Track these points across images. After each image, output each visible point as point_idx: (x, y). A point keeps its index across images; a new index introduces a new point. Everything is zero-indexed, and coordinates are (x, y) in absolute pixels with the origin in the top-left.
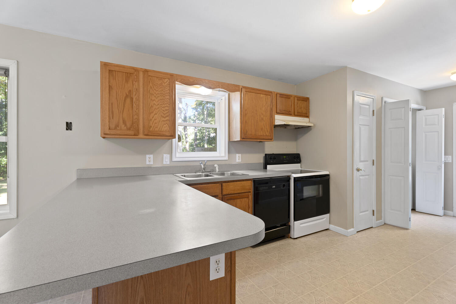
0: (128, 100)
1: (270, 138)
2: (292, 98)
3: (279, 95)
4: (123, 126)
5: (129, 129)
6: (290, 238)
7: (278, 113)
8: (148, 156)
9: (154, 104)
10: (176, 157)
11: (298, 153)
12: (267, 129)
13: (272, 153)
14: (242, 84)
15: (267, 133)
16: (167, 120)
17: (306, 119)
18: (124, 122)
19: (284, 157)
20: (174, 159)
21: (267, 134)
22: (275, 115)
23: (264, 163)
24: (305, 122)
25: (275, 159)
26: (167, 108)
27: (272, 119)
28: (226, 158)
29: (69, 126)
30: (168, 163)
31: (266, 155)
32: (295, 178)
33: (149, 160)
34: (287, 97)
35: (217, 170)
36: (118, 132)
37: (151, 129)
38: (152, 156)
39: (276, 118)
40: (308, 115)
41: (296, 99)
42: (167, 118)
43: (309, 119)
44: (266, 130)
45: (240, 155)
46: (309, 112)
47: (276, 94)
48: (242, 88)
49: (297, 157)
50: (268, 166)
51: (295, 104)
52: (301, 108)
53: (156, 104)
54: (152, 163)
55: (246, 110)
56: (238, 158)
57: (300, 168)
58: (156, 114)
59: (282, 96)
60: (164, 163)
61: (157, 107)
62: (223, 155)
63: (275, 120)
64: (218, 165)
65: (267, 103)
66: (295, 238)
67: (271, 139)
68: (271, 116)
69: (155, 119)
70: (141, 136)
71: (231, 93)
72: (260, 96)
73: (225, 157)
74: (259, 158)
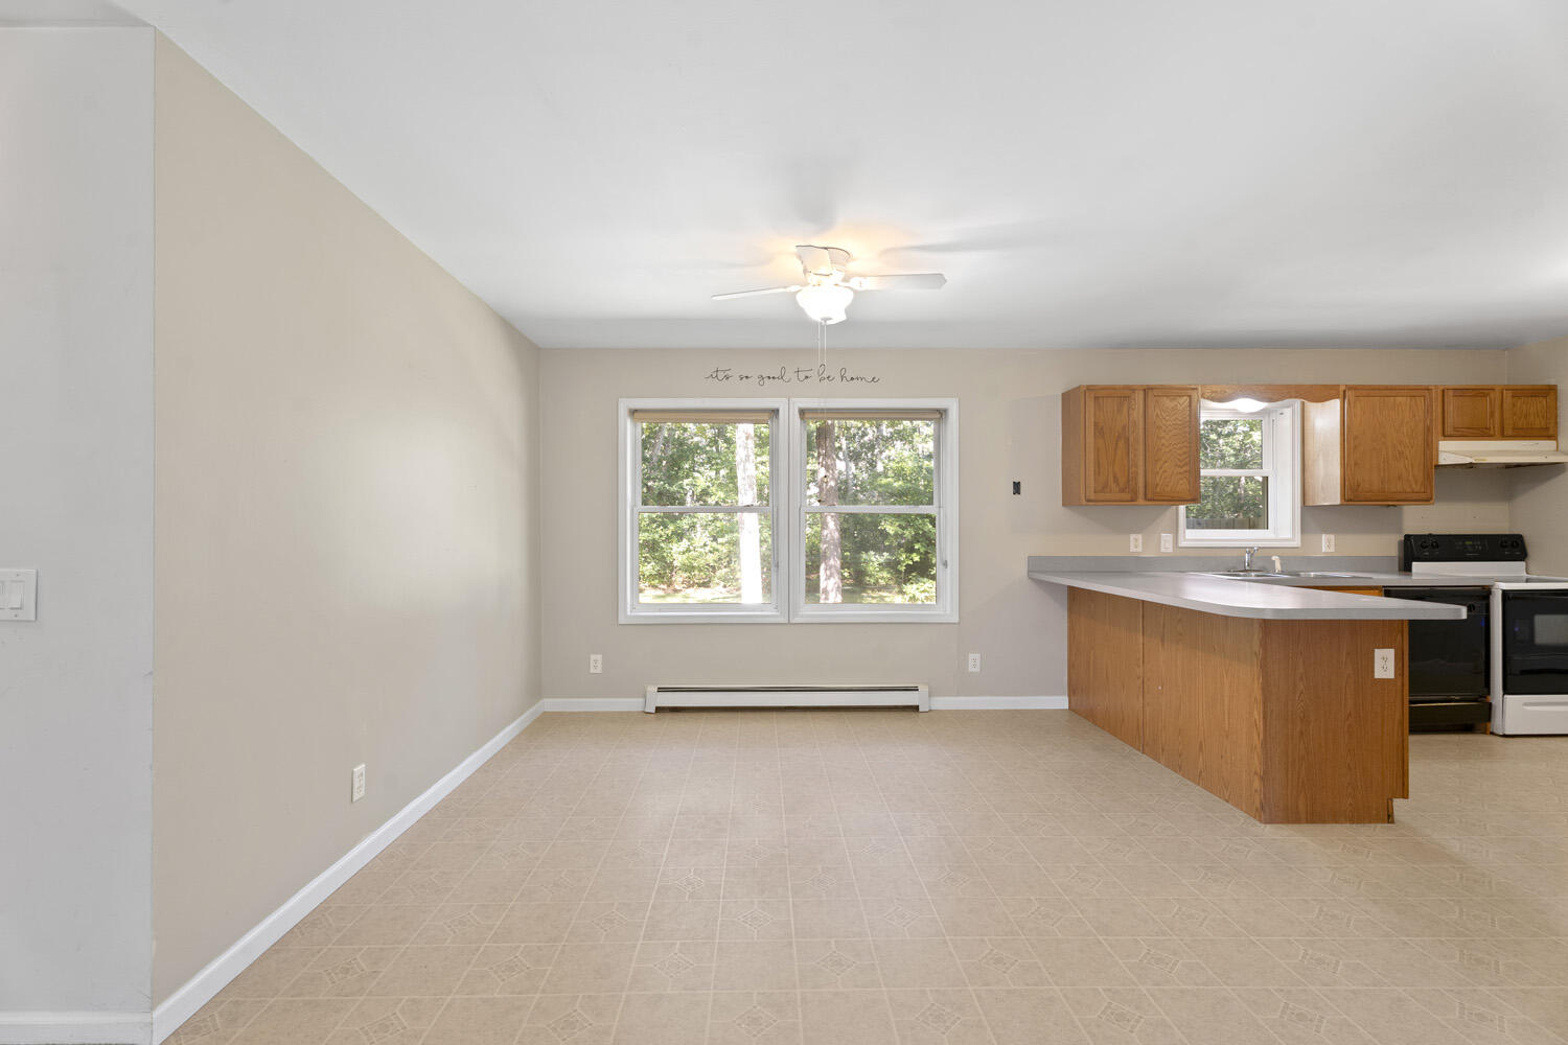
0: (1121, 444)
1: (1423, 496)
2: (1496, 396)
3: (1451, 393)
4: (1113, 486)
5: (1122, 491)
6: (1492, 733)
7: (1446, 436)
8: (1132, 536)
9: (1163, 445)
10: (1185, 540)
11: (1515, 531)
12: (1413, 476)
13: (1427, 533)
14: (1345, 378)
15: (1414, 486)
16: (1185, 472)
17: (1547, 445)
18: (1116, 480)
19: (1467, 543)
20: (1182, 544)
21: (1417, 488)
22: (1440, 442)
23: (1402, 555)
24: (1540, 453)
25: (1437, 546)
26: (1185, 450)
27: (1430, 449)
28: (1297, 543)
29: (1017, 487)
30: (1171, 550)
31: (1407, 537)
32: (1505, 593)
33: (1136, 544)
34: (1480, 392)
35: (1278, 567)
36: (1108, 496)
37: (1158, 490)
38: (1140, 536)
39: (1441, 448)
40: (1551, 432)
41: (1508, 395)
42: (1184, 469)
43: (1555, 442)
44: (1411, 478)
45: (1332, 537)
46: (1556, 423)
47: (1443, 391)
48: (1344, 392)
49: (1513, 546)
50: (1414, 563)
51: (1505, 405)
52: (1526, 417)
53: (1167, 444)
54: (1140, 549)
55: (1356, 438)
56: (1326, 544)
57: (1525, 574)
58: (1166, 462)
59: (1461, 392)
60: (1163, 550)
61: (1167, 450)
62: (1288, 535)
63: (1440, 454)
64: (1281, 558)
65: (1414, 416)
66: (1507, 733)
67: (1428, 500)
68: (1428, 445)
69: (1165, 471)
70: (1141, 501)
71: (1308, 404)
72: (1395, 400)
73: (1293, 540)
74: (1388, 545)
